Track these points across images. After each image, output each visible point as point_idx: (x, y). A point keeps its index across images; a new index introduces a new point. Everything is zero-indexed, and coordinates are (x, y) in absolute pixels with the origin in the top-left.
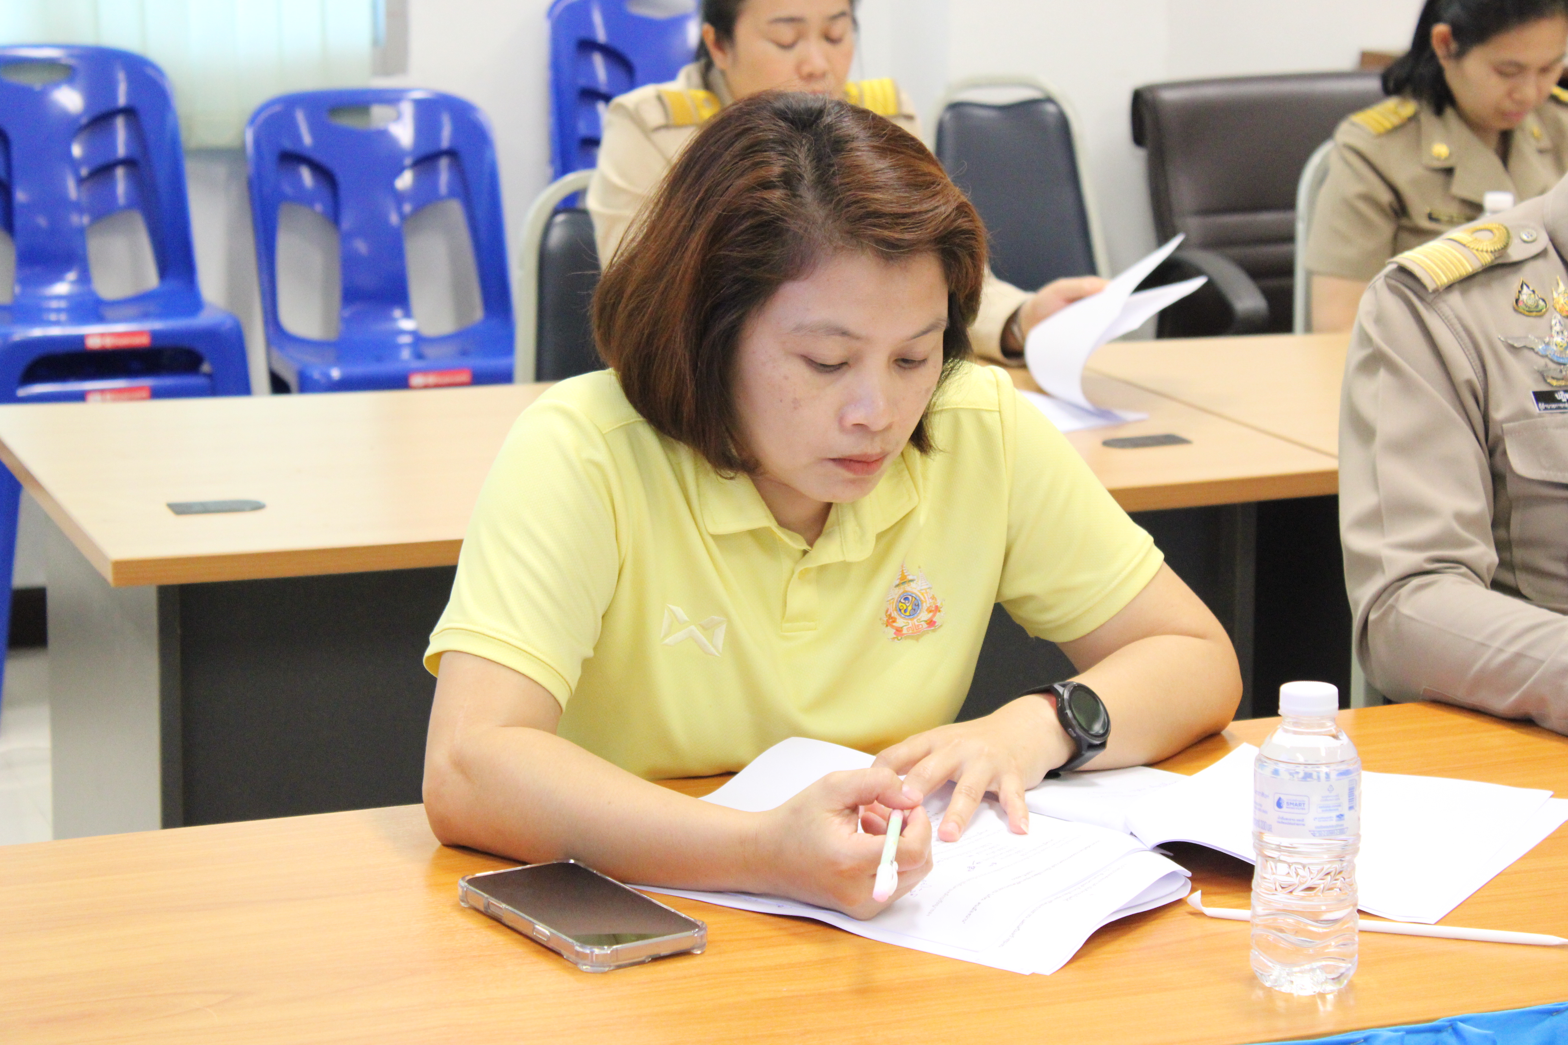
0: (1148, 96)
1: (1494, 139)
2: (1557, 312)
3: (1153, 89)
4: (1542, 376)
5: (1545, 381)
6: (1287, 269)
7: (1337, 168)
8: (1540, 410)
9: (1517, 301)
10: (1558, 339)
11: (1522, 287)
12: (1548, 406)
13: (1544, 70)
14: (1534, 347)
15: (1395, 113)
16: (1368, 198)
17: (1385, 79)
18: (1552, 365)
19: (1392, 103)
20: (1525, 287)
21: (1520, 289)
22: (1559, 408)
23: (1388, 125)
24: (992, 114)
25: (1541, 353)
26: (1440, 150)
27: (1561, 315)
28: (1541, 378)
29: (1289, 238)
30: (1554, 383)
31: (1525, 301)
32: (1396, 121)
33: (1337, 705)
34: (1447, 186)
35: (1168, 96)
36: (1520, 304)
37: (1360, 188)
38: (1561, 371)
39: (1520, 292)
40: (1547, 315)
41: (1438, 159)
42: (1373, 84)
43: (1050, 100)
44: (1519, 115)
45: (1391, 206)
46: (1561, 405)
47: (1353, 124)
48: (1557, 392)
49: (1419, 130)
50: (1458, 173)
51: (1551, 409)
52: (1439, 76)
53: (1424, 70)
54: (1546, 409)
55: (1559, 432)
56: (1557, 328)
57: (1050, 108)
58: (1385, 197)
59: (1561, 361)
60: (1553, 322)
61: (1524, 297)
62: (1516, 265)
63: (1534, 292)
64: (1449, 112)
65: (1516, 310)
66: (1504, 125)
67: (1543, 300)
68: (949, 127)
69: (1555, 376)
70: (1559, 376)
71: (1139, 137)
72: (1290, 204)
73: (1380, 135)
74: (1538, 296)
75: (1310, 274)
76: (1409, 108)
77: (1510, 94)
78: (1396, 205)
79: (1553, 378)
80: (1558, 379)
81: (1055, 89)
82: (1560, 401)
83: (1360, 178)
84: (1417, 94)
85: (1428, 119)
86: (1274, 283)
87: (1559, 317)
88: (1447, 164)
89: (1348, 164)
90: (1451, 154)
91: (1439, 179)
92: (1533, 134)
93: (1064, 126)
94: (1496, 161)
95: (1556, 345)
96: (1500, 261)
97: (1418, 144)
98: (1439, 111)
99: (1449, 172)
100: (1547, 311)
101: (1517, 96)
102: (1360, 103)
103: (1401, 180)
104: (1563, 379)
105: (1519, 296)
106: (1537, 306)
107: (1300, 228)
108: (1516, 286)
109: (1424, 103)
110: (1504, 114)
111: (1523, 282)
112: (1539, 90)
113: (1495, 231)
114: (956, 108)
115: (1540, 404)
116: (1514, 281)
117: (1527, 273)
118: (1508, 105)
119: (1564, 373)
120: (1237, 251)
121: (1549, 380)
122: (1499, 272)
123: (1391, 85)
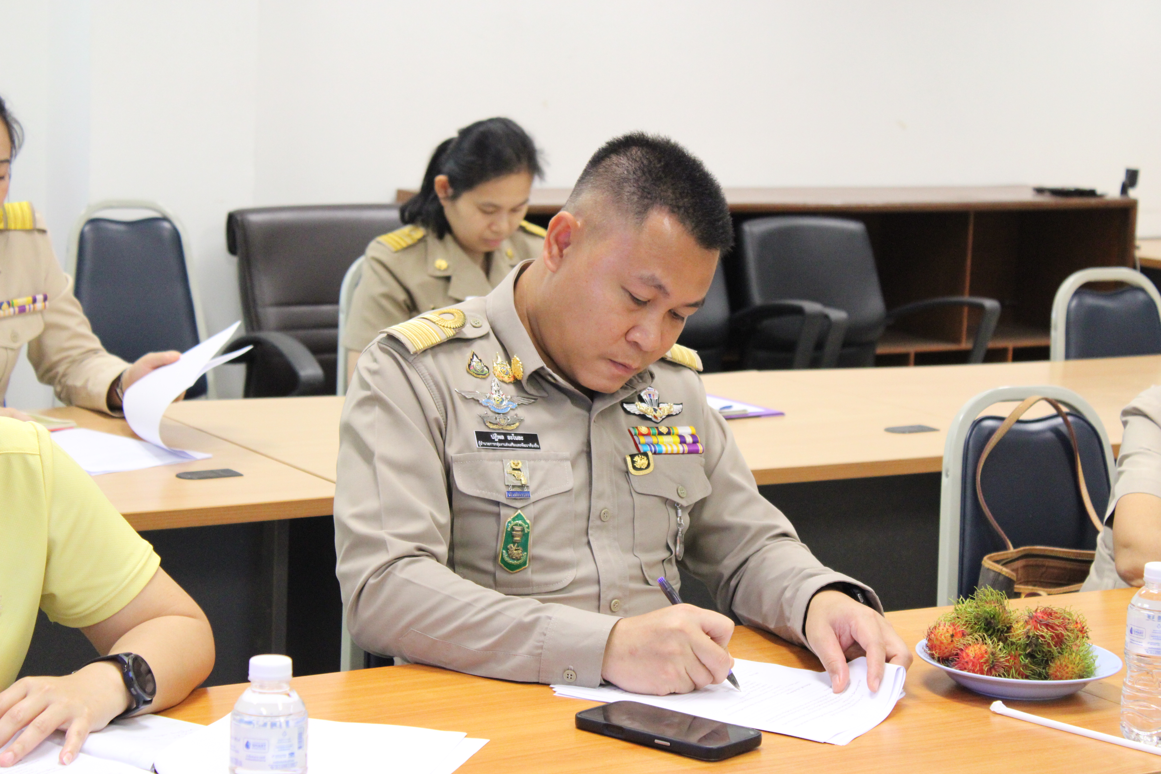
0: (239, 218)
1: (481, 258)
2: (496, 377)
3: (243, 212)
4: (483, 419)
5: (485, 424)
6: (332, 347)
7: (367, 273)
8: (479, 446)
9: (469, 365)
10: (495, 396)
11: (473, 356)
12: (485, 444)
13: (514, 210)
14: (479, 400)
15: (409, 235)
16: (388, 297)
17: (402, 211)
18: (490, 414)
19: (407, 229)
20: (475, 357)
21: (472, 358)
22: (492, 446)
23: (404, 245)
24: (121, 228)
25: (484, 405)
26: (441, 264)
27: (498, 379)
28: (482, 422)
29: (335, 325)
30: (491, 426)
31: (475, 366)
32: (410, 242)
33: (290, 671)
34: (446, 289)
35: (254, 218)
36: (472, 368)
37: (383, 289)
38: (496, 419)
39: (471, 360)
40: (489, 379)
41: (439, 270)
42: (395, 215)
43: (165, 219)
44: (497, 242)
45: (405, 301)
46: (494, 444)
47: (379, 243)
48: (492, 433)
49: (426, 250)
50: (454, 280)
51: (487, 446)
52: (440, 211)
53: (431, 208)
54: (483, 446)
55: (491, 463)
56: (495, 388)
57: (166, 225)
58: (402, 296)
59: (497, 411)
60: (493, 384)
61: (474, 364)
62: (467, 341)
63: (480, 360)
64: (448, 238)
65: (468, 372)
66: (486, 249)
67: (487, 368)
68: (89, 236)
69: (492, 421)
70: (494, 421)
71: (232, 248)
72: (335, 301)
73: (397, 252)
74: (483, 364)
75: (348, 350)
76: (419, 233)
77: (489, 226)
78: (409, 302)
79: (490, 423)
80: (494, 424)
81: (170, 212)
82: (493, 441)
83: (383, 282)
84: (425, 223)
85: (432, 241)
86: (327, 356)
87: (497, 380)
88: (447, 274)
89: (375, 272)
90: (448, 267)
91: (441, 283)
92: (507, 254)
93: (176, 238)
94: (481, 274)
95: (494, 399)
96: (457, 336)
97: (425, 259)
98: (441, 236)
99: (448, 279)
100: (489, 375)
101: (494, 228)
102: (386, 228)
103: (413, 284)
104: (497, 424)
105: (471, 362)
106: (483, 371)
107: (342, 318)
108: (469, 355)
109: (430, 231)
110: (486, 241)
111: (474, 352)
112: (510, 224)
113: (455, 314)
114: (93, 222)
115: (479, 442)
116: (467, 352)
117: (477, 347)
118: (488, 235)
119: (498, 420)
120: (302, 333)
121: (488, 424)
122: (457, 345)
123: (407, 214)
